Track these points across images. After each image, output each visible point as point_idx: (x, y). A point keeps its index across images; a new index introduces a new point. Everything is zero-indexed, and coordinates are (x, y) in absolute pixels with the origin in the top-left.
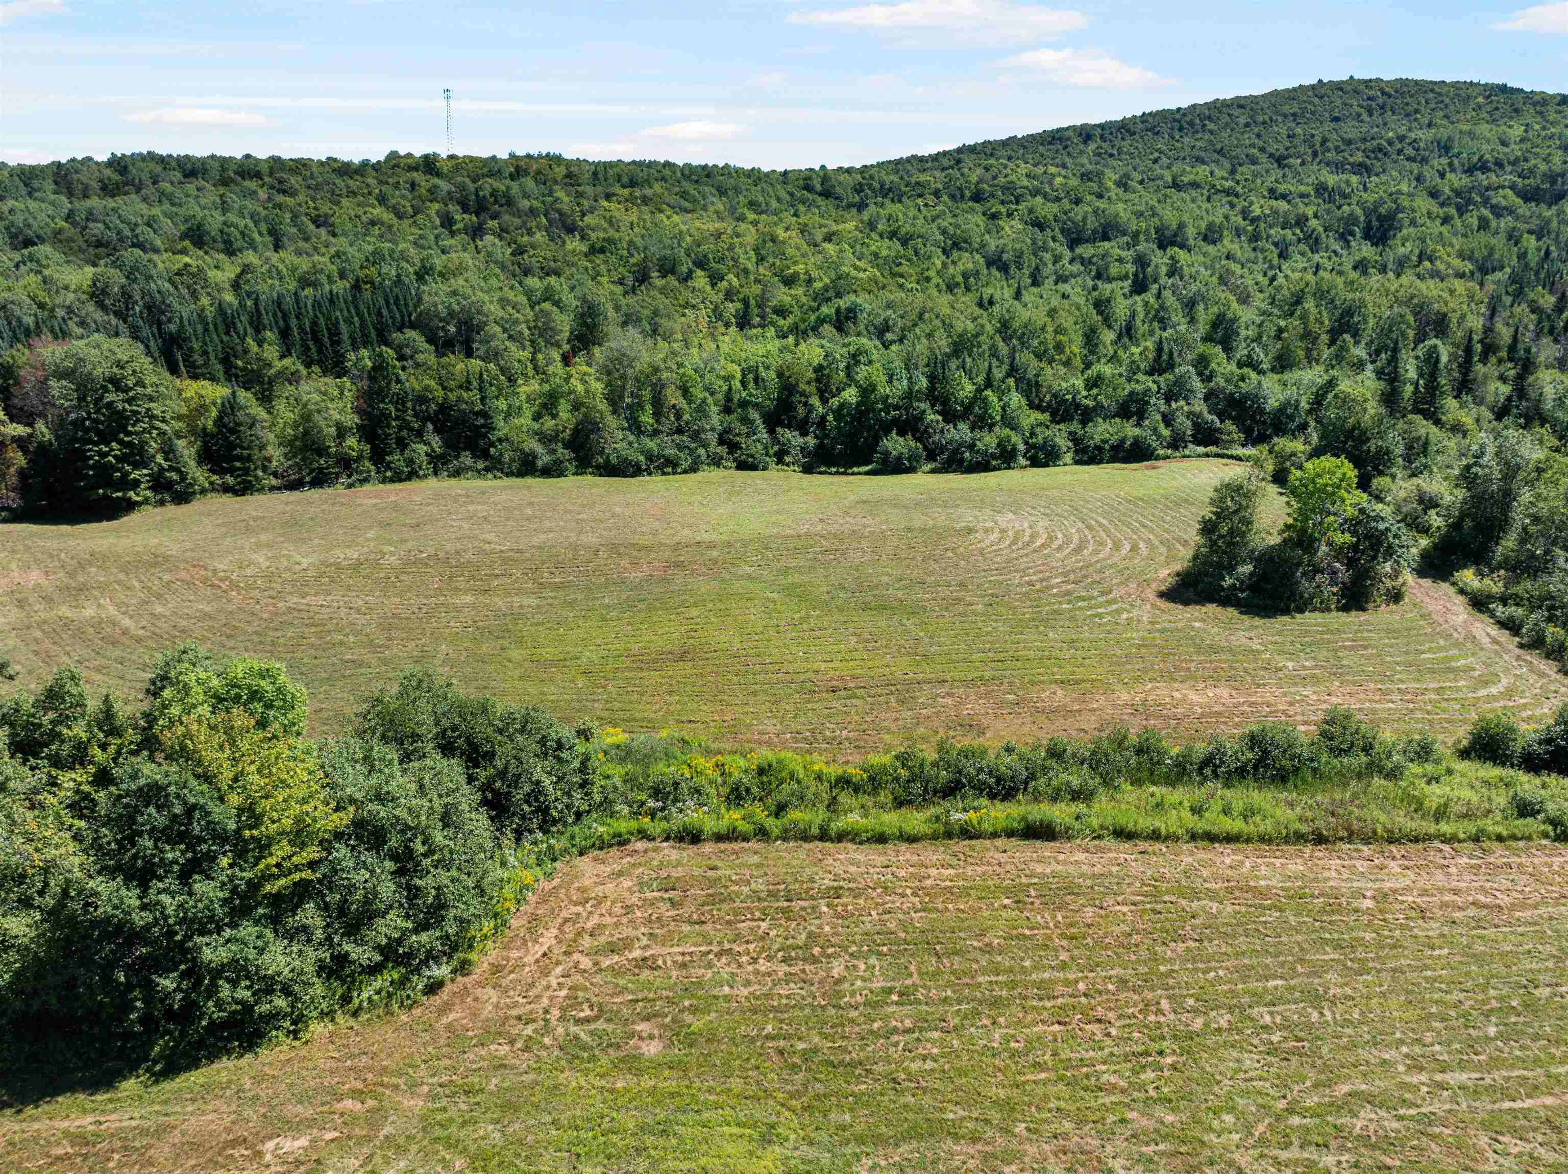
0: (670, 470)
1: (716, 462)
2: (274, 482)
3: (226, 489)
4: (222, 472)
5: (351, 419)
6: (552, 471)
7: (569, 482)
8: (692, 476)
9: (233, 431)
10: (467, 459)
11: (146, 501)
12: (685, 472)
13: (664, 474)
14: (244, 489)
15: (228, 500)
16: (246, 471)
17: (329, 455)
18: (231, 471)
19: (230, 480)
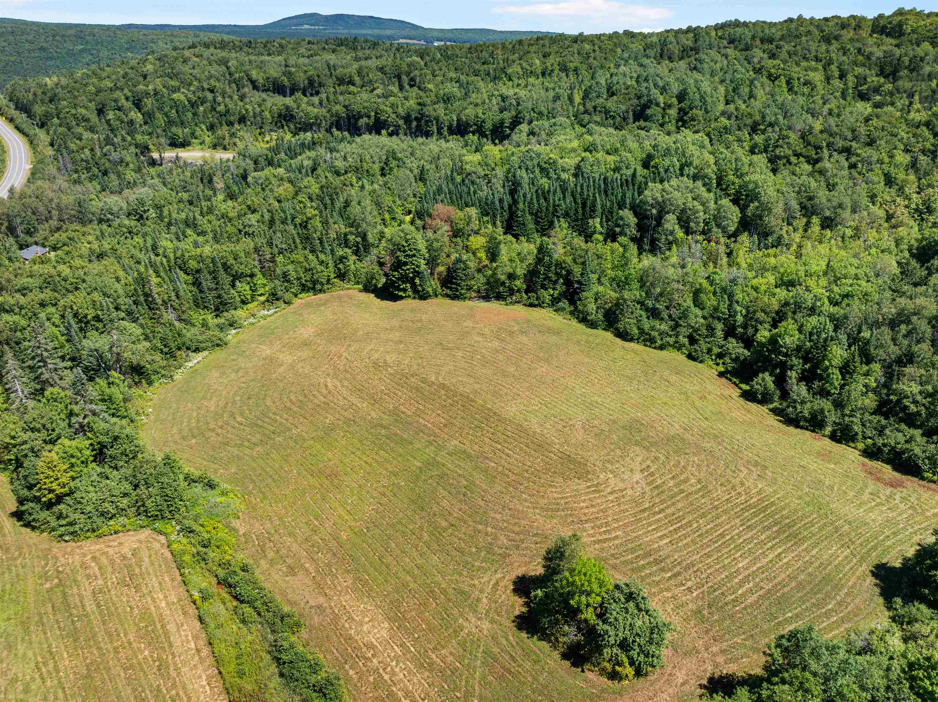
0: (648, 344)
1: (678, 347)
2: (474, 295)
3: (448, 296)
4: (447, 288)
5: (520, 271)
6: (593, 325)
7: (600, 332)
8: (659, 351)
9: (455, 271)
10: (564, 304)
11: (409, 296)
12: (655, 348)
13: (645, 345)
14: (455, 297)
15: (448, 301)
16: (457, 290)
17: (505, 287)
18: (451, 289)
19: (448, 292)
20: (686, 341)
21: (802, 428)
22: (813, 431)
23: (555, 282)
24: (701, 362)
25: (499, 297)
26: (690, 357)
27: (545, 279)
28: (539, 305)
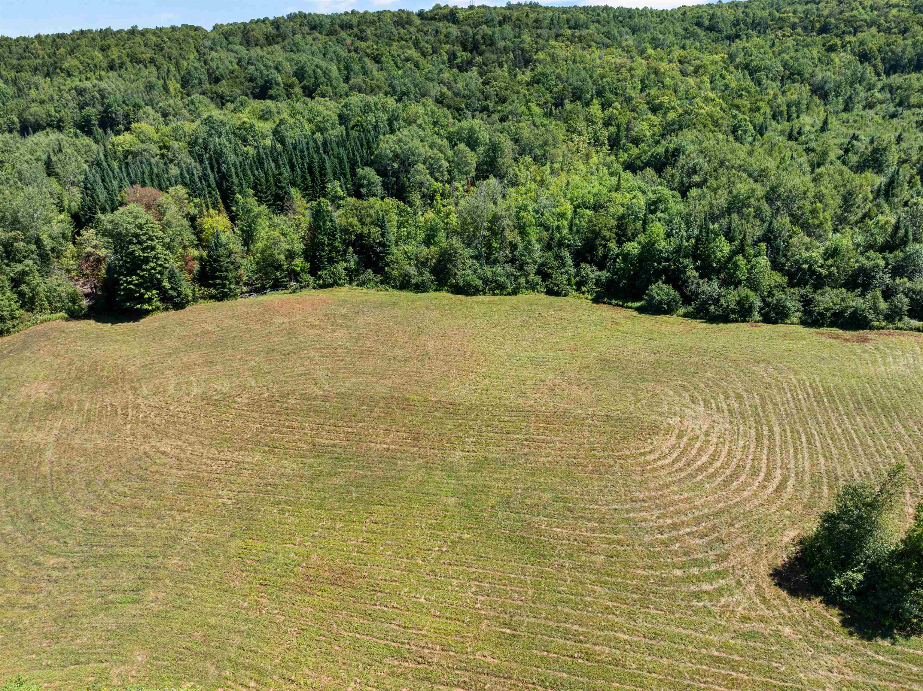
0: (498, 292)
1: (532, 287)
2: (245, 289)
3: (212, 297)
4: (208, 286)
5: (299, 247)
6: (420, 288)
7: (432, 294)
8: (513, 297)
10: (369, 274)
11: (158, 308)
12: (509, 294)
13: (494, 294)
14: (222, 297)
15: (212, 304)
16: (224, 286)
17: (283, 270)
18: (214, 286)
19: (213, 291)
20: (538, 279)
21: (733, 321)
22: (744, 321)
23: (345, 252)
24: (566, 295)
25: (277, 286)
26: (550, 292)
27: (331, 251)
28: (335, 284)
